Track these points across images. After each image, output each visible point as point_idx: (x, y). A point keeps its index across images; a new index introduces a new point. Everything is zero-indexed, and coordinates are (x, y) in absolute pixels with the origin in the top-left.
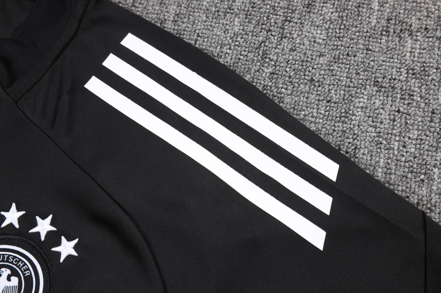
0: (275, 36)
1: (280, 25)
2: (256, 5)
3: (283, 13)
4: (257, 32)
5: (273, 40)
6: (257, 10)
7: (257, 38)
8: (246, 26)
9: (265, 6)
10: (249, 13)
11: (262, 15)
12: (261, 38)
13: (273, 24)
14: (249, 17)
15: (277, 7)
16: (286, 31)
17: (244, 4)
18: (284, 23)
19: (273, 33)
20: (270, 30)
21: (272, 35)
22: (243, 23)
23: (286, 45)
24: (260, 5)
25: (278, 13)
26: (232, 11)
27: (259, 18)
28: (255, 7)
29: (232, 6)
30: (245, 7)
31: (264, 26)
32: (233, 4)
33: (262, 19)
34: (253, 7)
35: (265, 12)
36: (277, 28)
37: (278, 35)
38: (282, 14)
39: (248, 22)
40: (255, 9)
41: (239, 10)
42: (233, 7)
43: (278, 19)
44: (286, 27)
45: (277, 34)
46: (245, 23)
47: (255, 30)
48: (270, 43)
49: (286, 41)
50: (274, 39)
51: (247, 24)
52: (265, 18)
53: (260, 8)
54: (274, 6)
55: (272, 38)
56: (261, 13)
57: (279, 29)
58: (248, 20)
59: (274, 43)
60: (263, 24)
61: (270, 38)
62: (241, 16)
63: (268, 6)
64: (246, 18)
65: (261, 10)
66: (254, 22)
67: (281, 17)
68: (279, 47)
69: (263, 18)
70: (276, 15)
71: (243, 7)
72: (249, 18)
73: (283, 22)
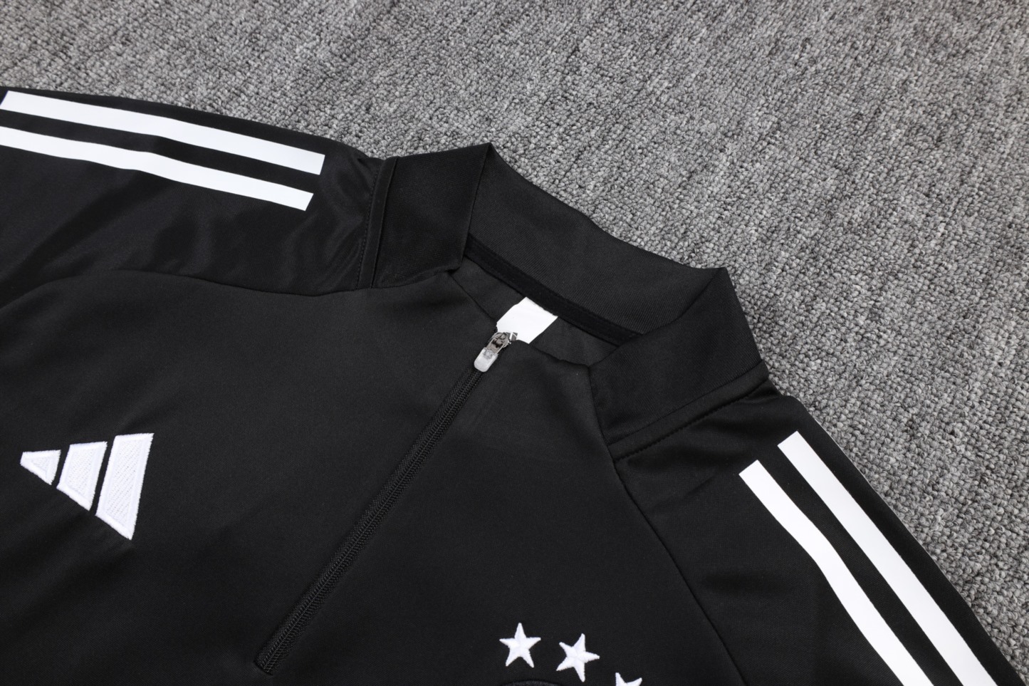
0: (1001, 569)
1: (1015, 552)
2: (979, 498)
3: (1025, 532)
4: (974, 551)
5: (998, 577)
6: (980, 508)
7: (972, 563)
8: (957, 532)
9: (996, 507)
10: (964, 509)
11: (988, 523)
12: (979, 566)
13: (1003, 546)
14: (964, 516)
15: (1016, 517)
16: (1023, 566)
17: (959, 489)
18: (1022, 552)
19: (1001, 564)
20: (995, 556)
21: (997, 565)
22: (950, 524)
23: (1018, 593)
24: (987, 501)
25: (1016, 529)
26: (936, 493)
27: (980, 525)
28: (976, 501)
29: (938, 483)
30: (960, 494)
31: (987, 545)
32: (941, 480)
33: (985, 529)
34: (974, 501)
35: (993, 519)
36: (1009, 556)
37: (1008, 570)
38: (1022, 533)
39: (962, 524)
40: (976, 504)
41: (947, 495)
42: (939, 486)
43: (1012, 539)
44: (1024, 560)
45: (1006, 568)
46: (955, 525)
47: (970, 546)
48: (991, 580)
49: (1019, 586)
50: (1000, 575)
51: (957, 528)
52: (993, 531)
53: (985, 507)
54: (1011, 513)
55: (997, 571)
56: (987, 517)
57: (1011, 560)
58: (960, 521)
59: (999, 584)
60: (985, 540)
61: (993, 571)
62: (951, 509)
63: (1002, 511)
64: (958, 517)
65: (988, 511)
66: (971, 529)
67: (1020, 538)
68: (1005, 592)
69: (989, 530)
70: (1012, 531)
71: (956, 493)
72: (962, 518)
73: (1021, 549)
